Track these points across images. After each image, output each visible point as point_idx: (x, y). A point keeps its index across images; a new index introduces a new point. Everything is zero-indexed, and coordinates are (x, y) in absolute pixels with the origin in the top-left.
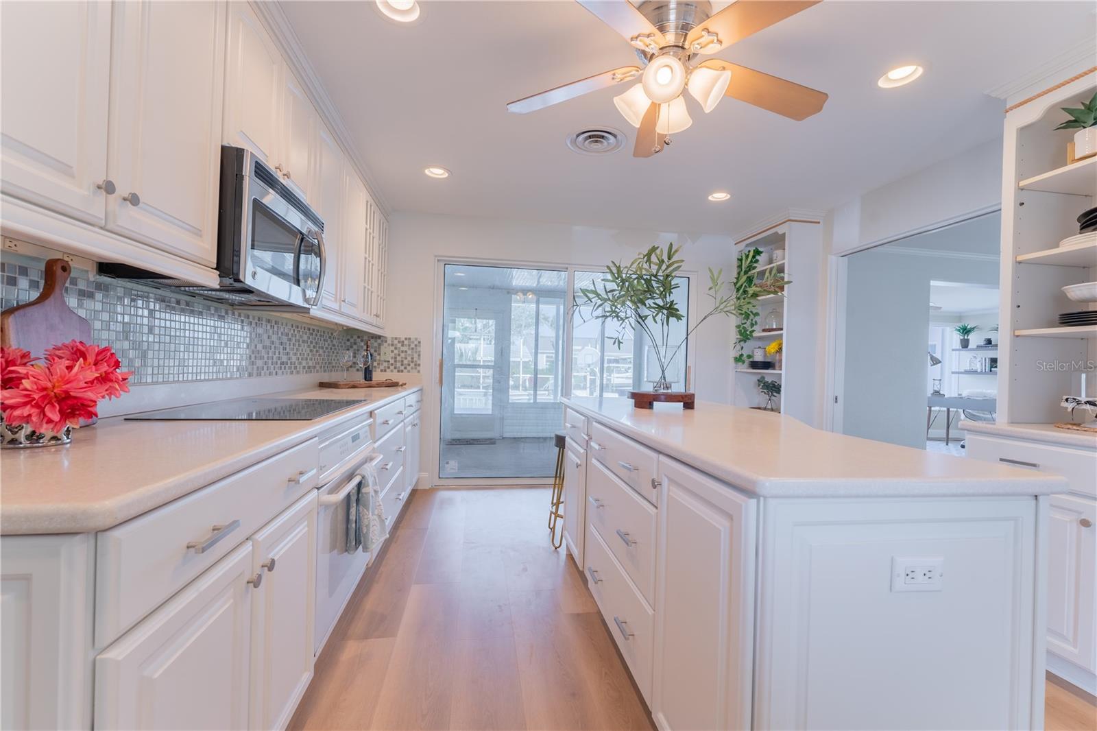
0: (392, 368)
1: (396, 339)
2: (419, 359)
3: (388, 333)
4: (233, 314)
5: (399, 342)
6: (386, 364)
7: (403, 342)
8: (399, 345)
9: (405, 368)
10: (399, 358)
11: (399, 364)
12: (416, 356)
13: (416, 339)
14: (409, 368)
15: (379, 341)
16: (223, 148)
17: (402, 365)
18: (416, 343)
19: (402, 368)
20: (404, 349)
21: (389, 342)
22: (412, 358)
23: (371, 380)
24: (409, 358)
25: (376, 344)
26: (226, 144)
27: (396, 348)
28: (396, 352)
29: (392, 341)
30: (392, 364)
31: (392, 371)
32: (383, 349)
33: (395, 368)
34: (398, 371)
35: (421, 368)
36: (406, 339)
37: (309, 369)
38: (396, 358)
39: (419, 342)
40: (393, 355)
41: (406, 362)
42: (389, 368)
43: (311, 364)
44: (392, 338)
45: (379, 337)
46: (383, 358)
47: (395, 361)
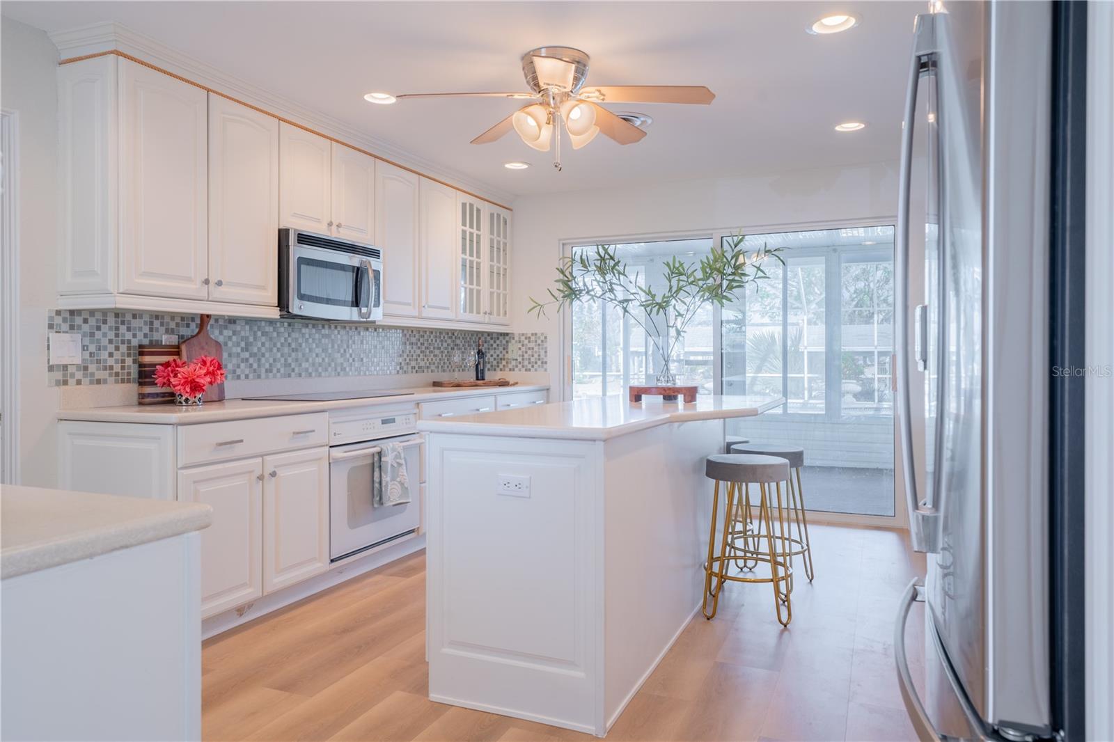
0: (520, 366)
1: (523, 335)
2: (546, 356)
3: (515, 329)
5: (526, 338)
6: (514, 363)
7: (530, 338)
8: (526, 342)
9: (533, 366)
10: (526, 356)
11: (526, 363)
12: (542, 353)
13: (542, 334)
14: (536, 366)
15: (507, 338)
16: (280, 231)
17: (529, 363)
18: (542, 338)
19: (530, 366)
20: (531, 345)
21: (516, 338)
22: (539, 356)
23: (483, 379)
24: (536, 356)
25: (504, 342)
26: (281, 227)
27: (523, 345)
28: (523, 349)
29: (520, 338)
30: (520, 363)
31: (520, 370)
32: (511, 347)
33: (523, 367)
34: (526, 370)
35: (548, 366)
36: (532, 334)
38: (523, 356)
39: (546, 338)
40: (520, 352)
41: (533, 360)
42: (517, 366)
43: (422, 364)
44: (519, 334)
45: (507, 334)
46: (510, 356)
47: (523, 359)
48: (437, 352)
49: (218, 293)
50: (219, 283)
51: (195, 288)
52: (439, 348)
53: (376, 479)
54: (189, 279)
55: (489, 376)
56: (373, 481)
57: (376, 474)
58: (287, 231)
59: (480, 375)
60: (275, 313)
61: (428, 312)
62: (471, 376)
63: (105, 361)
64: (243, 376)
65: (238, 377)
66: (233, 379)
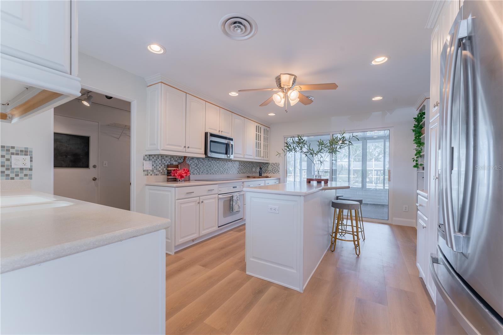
0: (272, 172)
1: (273, 163)
2: (279, 169)
3: (270, 162)
4: (219, 160)
6: (270, 171)
8: (273, 165)
10: (273, 169)
11: (273, 171)
12: (278, 168)
14: (276, 172)
15: (268, 164)
16: (205, 133)
18: (278, 164)
19: (274, 172)
20: (275, 166)
21: (271, 164)
23: (261, 176)
24: (276, 169)
25: (267, 165)
26: (206, 132)
28: (273, 167)
32: (269, 167)
35: (280, 172)
36: (275, 163)
37: (244, 173)
39: (279, 164)
40: (272, 168)
41: (275, 170)
43: (244, 171)
45: (268, 163)
46: (269, 169)
48: (248, 168)
49: (188, 150)
50: (188, 147)
51: (181, 149)
52: (249, 167)
53: (231, 204)
54: (180, 146)
55: (263, 175)
56: (230, 205)
57: (231, 202)
58: (207, 133)
59: (260, 174)
60: (204, 156)
61: (246, 156)
62: (258, 175)
63: (158, 169)
64: (195, 174)
65: (194, 174)
66: (193, 174)
